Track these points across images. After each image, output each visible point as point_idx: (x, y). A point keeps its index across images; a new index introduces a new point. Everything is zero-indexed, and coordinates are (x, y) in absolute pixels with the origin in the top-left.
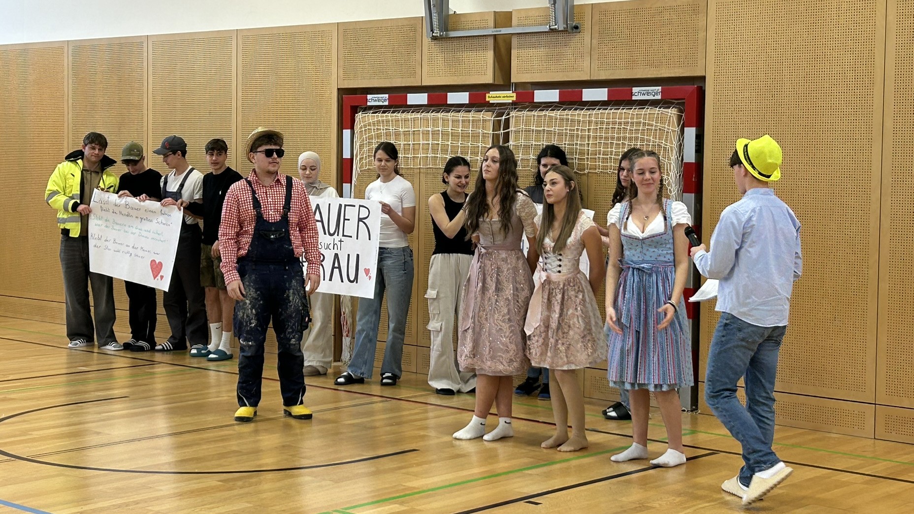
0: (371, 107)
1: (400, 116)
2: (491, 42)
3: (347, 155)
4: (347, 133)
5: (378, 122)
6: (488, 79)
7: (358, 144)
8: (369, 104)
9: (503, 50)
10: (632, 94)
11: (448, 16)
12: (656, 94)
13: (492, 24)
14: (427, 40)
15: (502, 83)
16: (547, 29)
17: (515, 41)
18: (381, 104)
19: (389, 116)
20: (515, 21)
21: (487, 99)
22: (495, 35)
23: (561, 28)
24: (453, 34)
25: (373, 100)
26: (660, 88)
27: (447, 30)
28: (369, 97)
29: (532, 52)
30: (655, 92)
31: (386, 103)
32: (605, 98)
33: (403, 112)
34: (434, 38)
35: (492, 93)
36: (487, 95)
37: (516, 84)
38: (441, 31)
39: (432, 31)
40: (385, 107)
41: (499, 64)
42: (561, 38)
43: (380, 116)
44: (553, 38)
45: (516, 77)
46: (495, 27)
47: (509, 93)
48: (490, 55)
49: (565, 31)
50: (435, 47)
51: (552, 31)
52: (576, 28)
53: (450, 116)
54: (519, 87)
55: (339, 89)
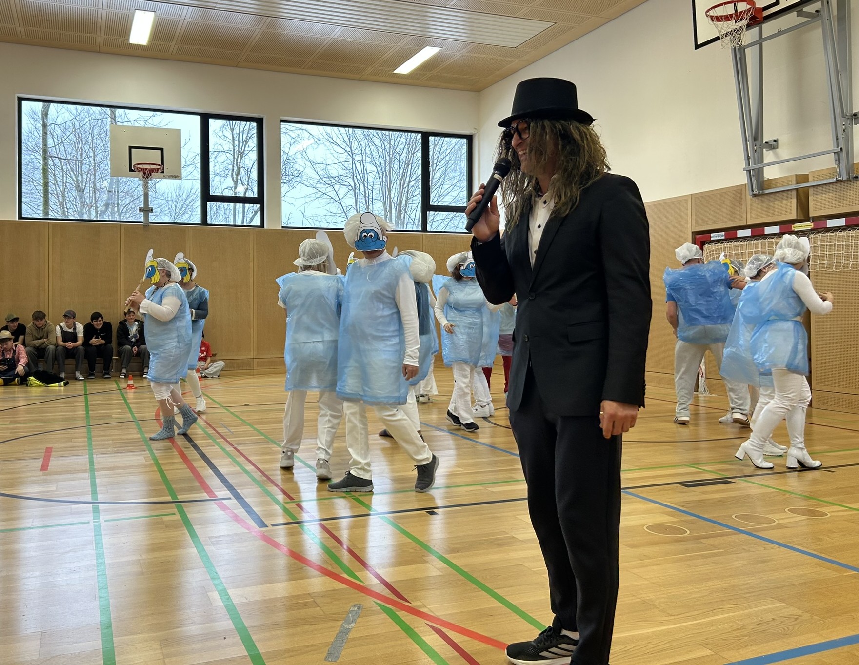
0: (714, 241)
1: (732, 244)
2: (794, 193)
5: (718, 249)
6: (793, 216)
8: (712, 239)
9: (803, 198)
11: (763, 181)
13: (794, 182)
14: (749, 197)
15: (803, 218)
16: (834, 180)
17: (811, 191)
18: (720, 238)
19: (726, 245)
20: (810, 179)
22: (797, 189)
23: (845, 178)
24: (767, 191)
25: (714, 236)
27: (763, 189)
28: (712, 235)
29: (824, 196)
31: (724, 238)
33: (735, 242)
34: (755, 195)
35: (796, 225)
36: (793, 226)
37: (813, 217)
38: (758, 190)
39: (753, 191)
40: (723, 240)
41: (800, 206)
42: (845, 185)
43: (719, 245)
44: (838, 186)
45: (812, 214)
47: (809, 223)
48: (794, 201)
49: (848, 180)
50: (755, 201)
51: (839, 181)
52: (856, 177)
53: (766, 241)
54: (815, 219)
55: (692, 232)
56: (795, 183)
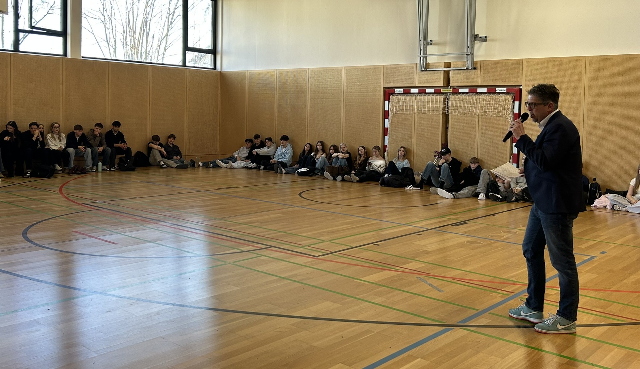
0: (396, 93)
2: (442, 72)
3: (387, 109)
4: (387, 102)
6: (441, 84)
7: (391, 105)
8: (395, 92)
9: (447, 75)
10: (496, 90)
11: (427, 64)
12: (505, 90)
14: (419, 71)
15: (446, 86)
16: (464, 68)
17: (451, 72)
18: (400, 92)
19: (404, 96)
20: (452, 66)
21: (441, 91)
22: (444, 70)
23: (470, 69)
24: (428, 69)
25: (397, 91)
26: (506, 89)
28: (395, 90)
29: (458, 75)
30: (504, 90)
32: (486, 91)
33: (409, 95)
36: (441, 90)
38: (425, 68)
39: (421, 68)
40: (402, 93)
41: (445, 80)
43: (400, 96)
44: (467, 71)
45: (451, 84)
46: (444, 68)
48: (442, 77)
50: (421, 73)
51: (467, 69)
52: (475, 68)
53: (427, 96)
54: (453, 87)
55: (384, 87)
56: (443, 67)
